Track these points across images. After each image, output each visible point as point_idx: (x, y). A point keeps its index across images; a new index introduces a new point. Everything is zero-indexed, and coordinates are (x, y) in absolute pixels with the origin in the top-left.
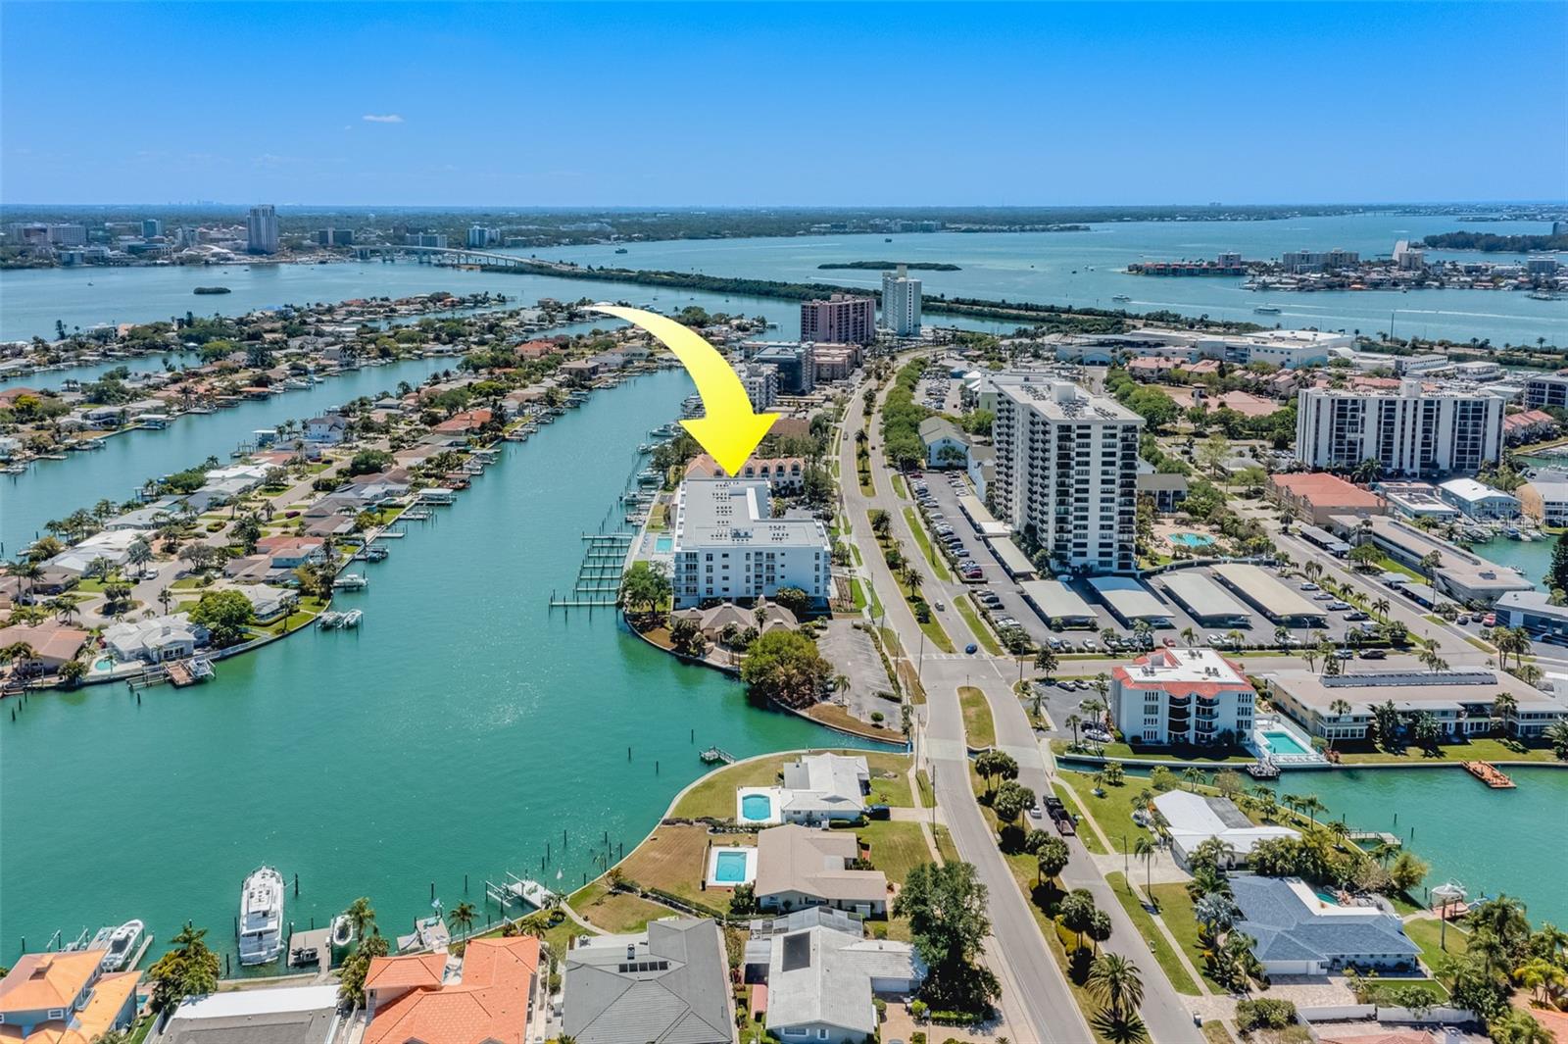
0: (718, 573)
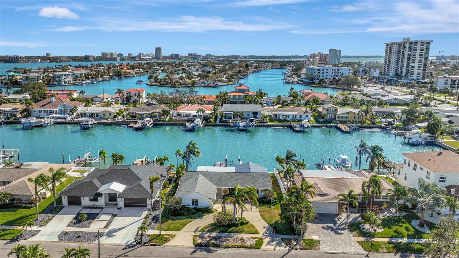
0: (325, 74)
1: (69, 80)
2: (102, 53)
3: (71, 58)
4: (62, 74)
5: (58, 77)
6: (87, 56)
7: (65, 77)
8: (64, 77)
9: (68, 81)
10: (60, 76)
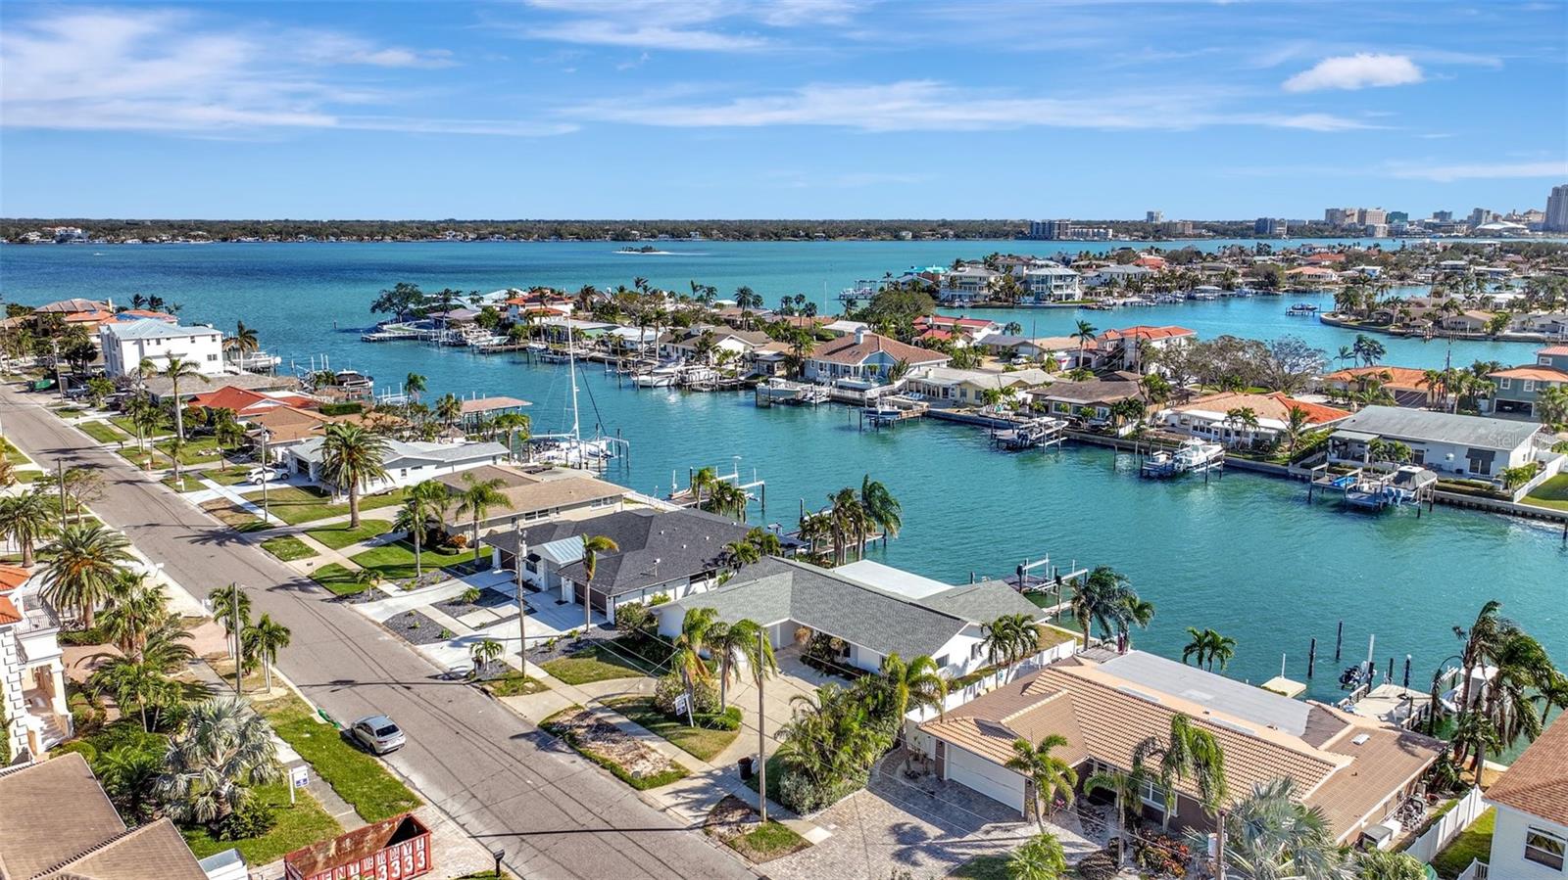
1: (1069, 291)
2: (1328, 211)
3: (1209, 227)
4: (1048, 273)
5: (1038, 282)
6: (1265, 221)
7: (1059, 283)
8: (1054, 283)
9: (1068, 296)
10: (1044, 280)
